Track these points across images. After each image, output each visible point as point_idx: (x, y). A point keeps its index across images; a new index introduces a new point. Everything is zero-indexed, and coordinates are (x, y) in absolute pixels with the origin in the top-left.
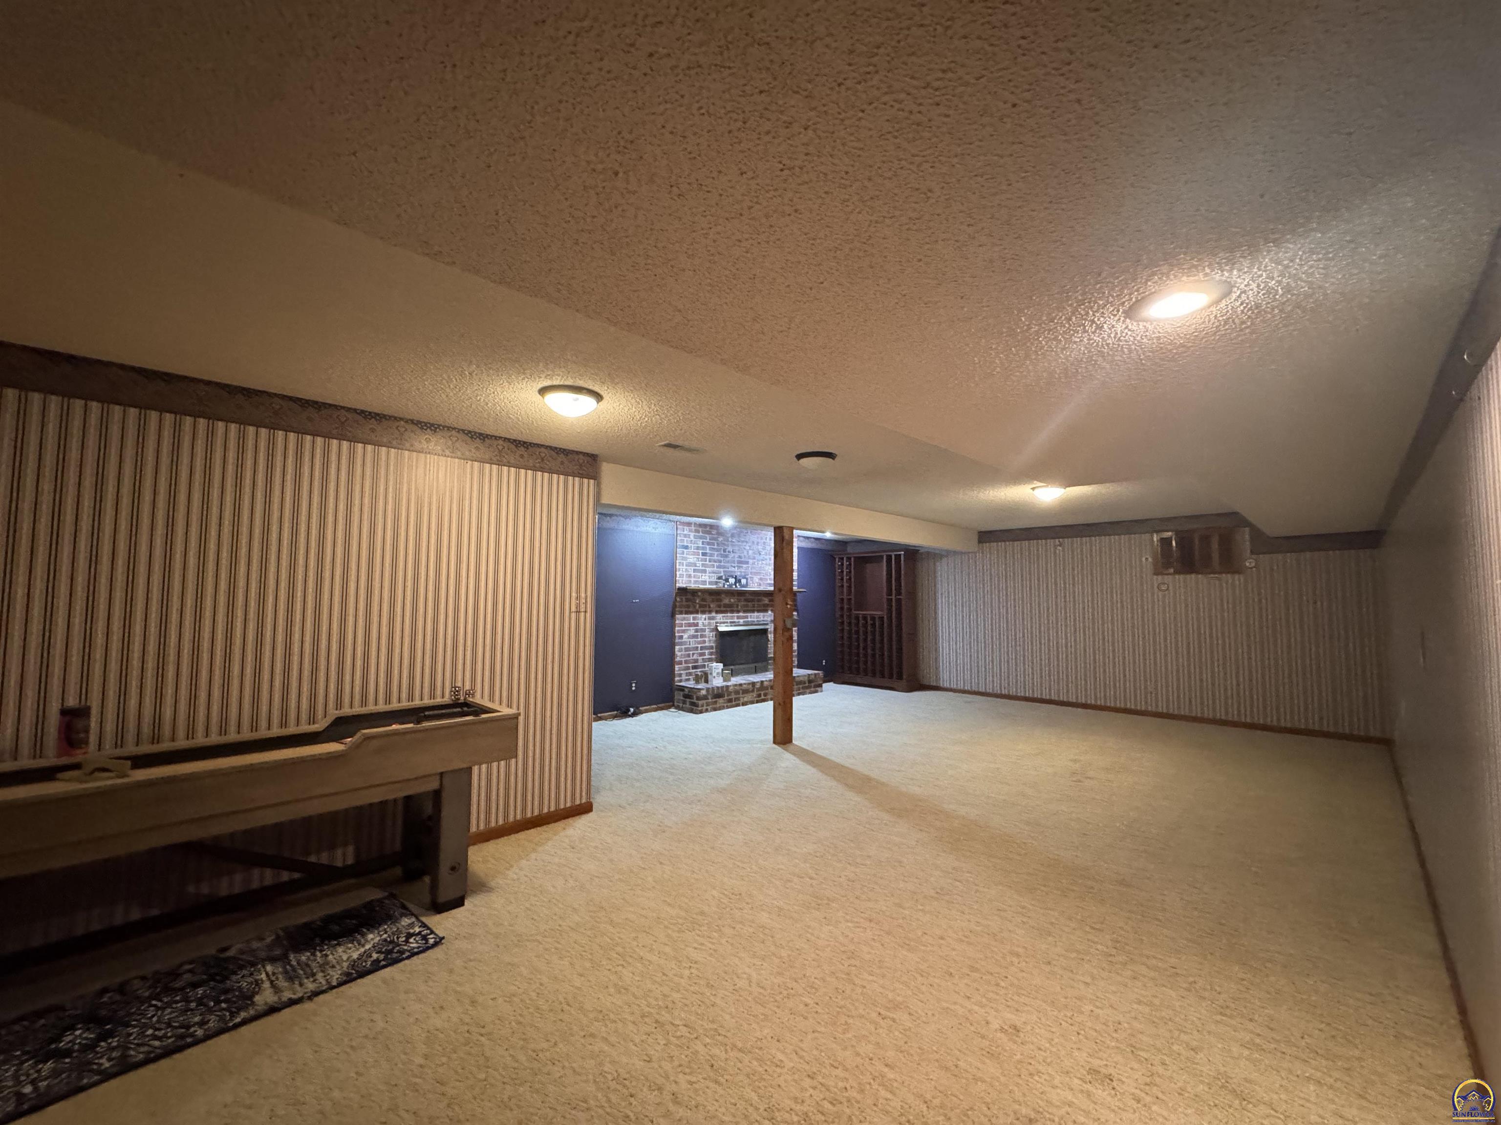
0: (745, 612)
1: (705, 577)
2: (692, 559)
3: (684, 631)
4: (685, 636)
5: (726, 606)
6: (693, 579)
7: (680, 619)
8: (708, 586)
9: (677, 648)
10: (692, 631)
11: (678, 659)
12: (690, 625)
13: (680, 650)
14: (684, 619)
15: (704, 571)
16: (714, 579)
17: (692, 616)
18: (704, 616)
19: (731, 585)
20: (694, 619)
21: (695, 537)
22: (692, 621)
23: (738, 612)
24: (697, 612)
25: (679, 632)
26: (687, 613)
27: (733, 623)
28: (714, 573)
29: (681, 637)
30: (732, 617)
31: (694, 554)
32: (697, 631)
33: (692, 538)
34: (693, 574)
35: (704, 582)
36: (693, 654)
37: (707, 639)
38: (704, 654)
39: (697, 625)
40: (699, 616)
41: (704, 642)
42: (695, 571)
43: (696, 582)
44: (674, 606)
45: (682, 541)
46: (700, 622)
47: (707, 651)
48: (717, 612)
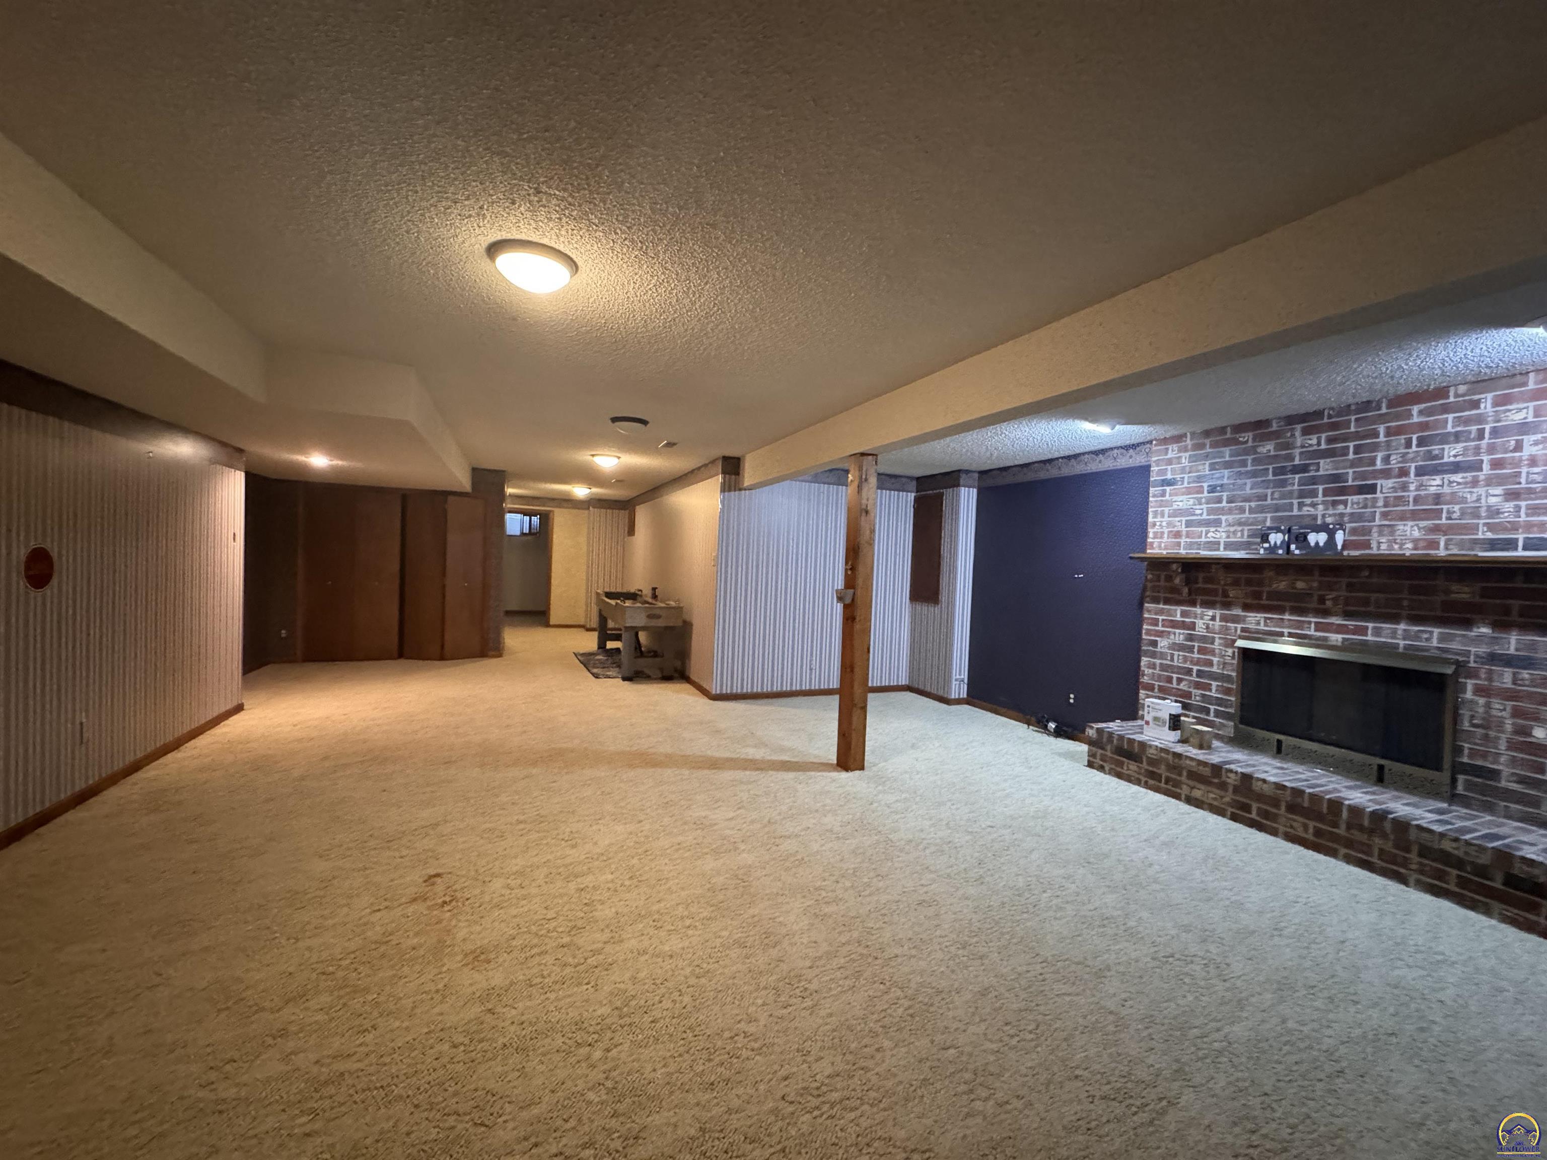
0: (1348, 615)
1: (1219, 535)
2: (1183, 502)
3: (1161, 634)
4: (1163, 643)
5: (1276, 595)
6: (1183, 540)
7: (1151, 610)
8: (1222, 553)
9: (1144, 660)
10: (1179, 636)
11: (1145, 680)
12: (1174, 624)
13: (1152, 666)
14: (1161, 612)
15: (1217, 523)
16: (1242, 535)
17: (1179, 609)
18: (1210, 613)
19: (1273, 549)
20: (1184, 614)
21: (1192, 459)
22: (1178, 618)
23: (1326, 613)
24: (1193, 603)
25: (1149, 632)
26: (1167, 601)
27: (1302, 640)
28: (1240, 524)
29: (1154, 644)
30: (1300, 626)
31: (1189, 491)
32: (1190, 638)
33: (1185, 462)
34: (1184, 529)
35: (1215, 545)
36: (1180, 680)
37: (1215, 660)
38: (1208, 687)
39: (1192, 626)
40: (1198, 610)
41: (1210, 663)
42: (1189, 524)
43: (1190, 545)
44: (1144, 589)
45: (1163, 472)
46: (1200, 624)
47: (1214, 684)
48: (1247, 607)
